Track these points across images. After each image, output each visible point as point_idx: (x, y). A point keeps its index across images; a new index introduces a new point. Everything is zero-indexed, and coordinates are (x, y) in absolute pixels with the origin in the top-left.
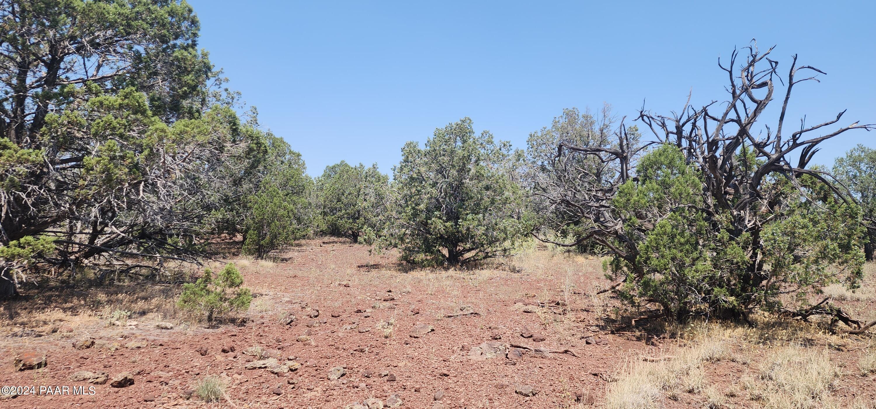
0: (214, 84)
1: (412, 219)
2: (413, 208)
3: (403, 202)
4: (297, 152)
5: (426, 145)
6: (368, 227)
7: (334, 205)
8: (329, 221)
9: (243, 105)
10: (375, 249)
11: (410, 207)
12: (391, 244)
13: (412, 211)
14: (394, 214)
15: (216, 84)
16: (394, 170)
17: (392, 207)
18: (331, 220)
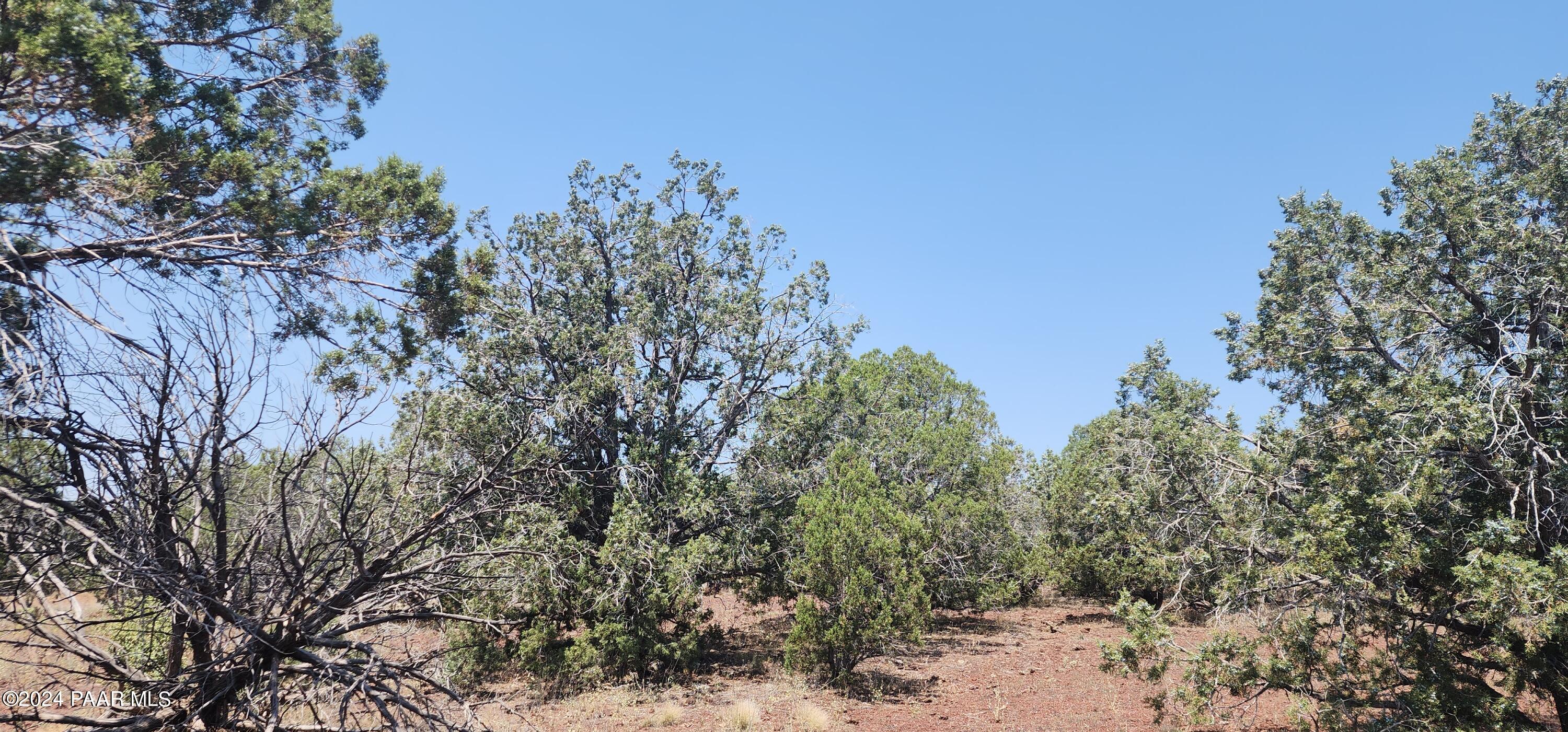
0: (707, 213)
1: (1356, 563)
2: (1356, 505)
3: (1287, 484)
4: (965, 382)
5: (1385, 195)
6: (1136, 596)
7: (1082, 518)
8: (1072, 560)
9: (789, 258)
10: (1182, 696)
11: (1334, 502)
12: (1252, 673)
13: (1350, 521)
14: (1252, 535)
15: (713, 210)
16: (1231, 335)
17: (1239, 506)
18: (1078, 558)
